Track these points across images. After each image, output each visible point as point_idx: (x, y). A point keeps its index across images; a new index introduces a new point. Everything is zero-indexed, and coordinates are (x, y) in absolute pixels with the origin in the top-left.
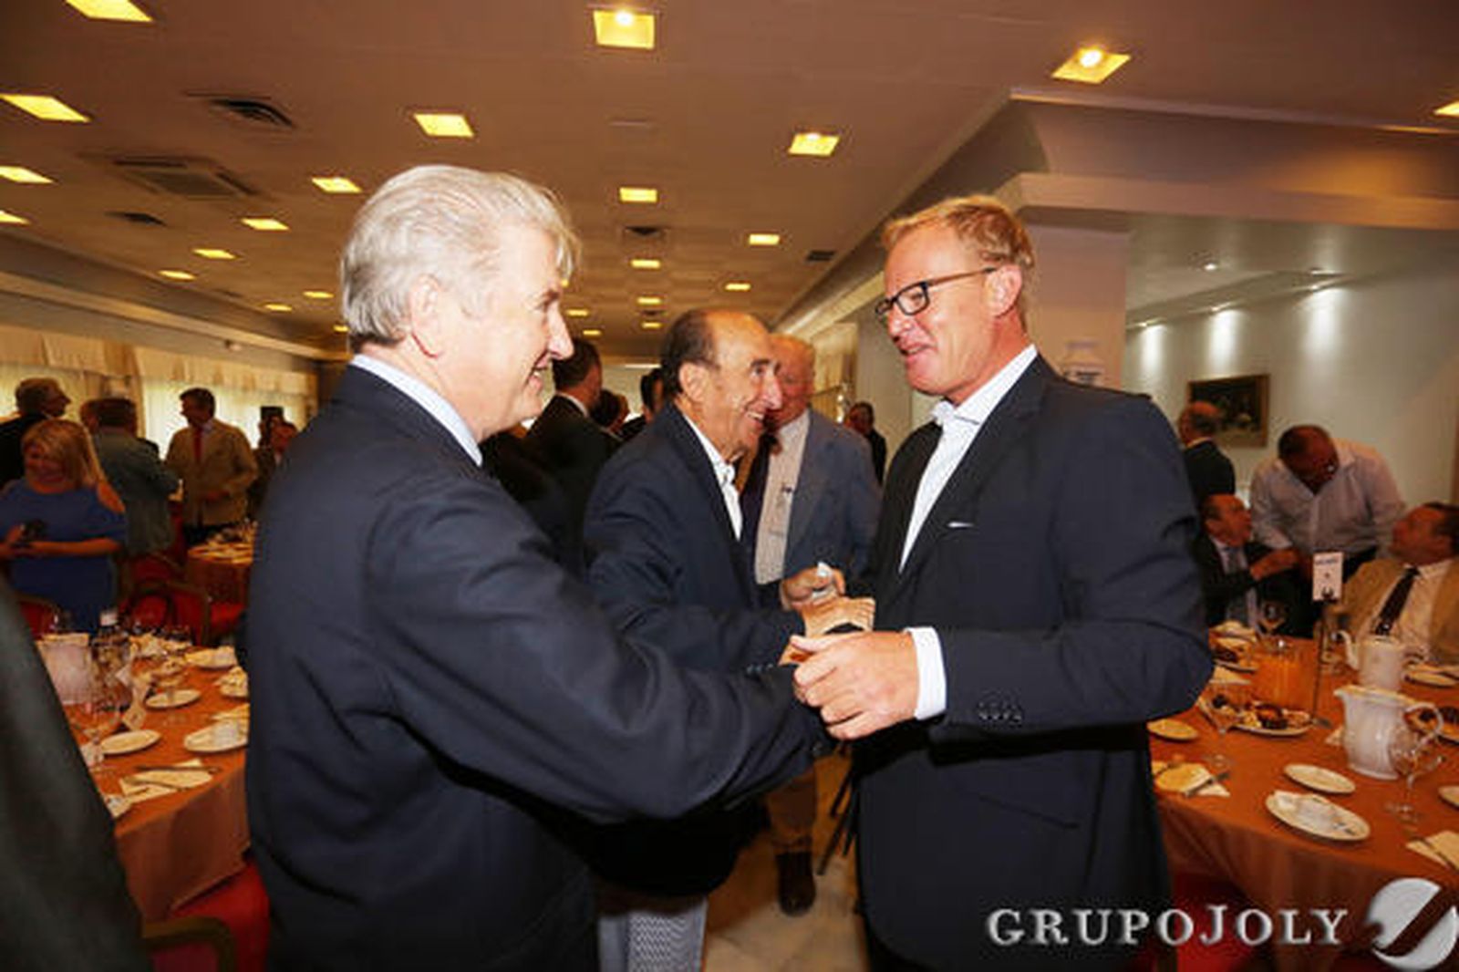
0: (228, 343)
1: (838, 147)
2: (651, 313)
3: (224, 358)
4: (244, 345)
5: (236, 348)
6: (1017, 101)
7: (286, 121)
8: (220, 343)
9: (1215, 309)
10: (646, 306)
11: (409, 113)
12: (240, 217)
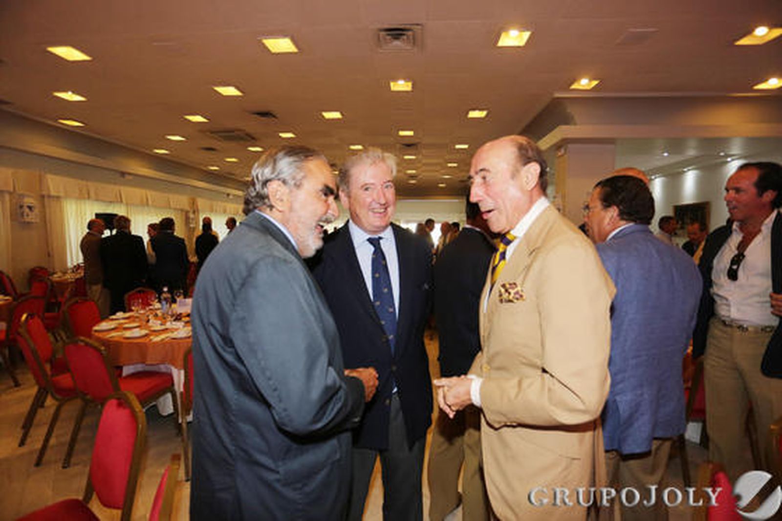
0: (228, 195)
1: (487, 116)
2: (412, 177)
3: (226, 201)
4: (234, 195)
5: (231, 197)
6: (558, 98)
7: (274, 116)
8: (225, 196)
9: (685, 170)
10: (410, 174)
11: (319, 112)
12: (247, 147)
